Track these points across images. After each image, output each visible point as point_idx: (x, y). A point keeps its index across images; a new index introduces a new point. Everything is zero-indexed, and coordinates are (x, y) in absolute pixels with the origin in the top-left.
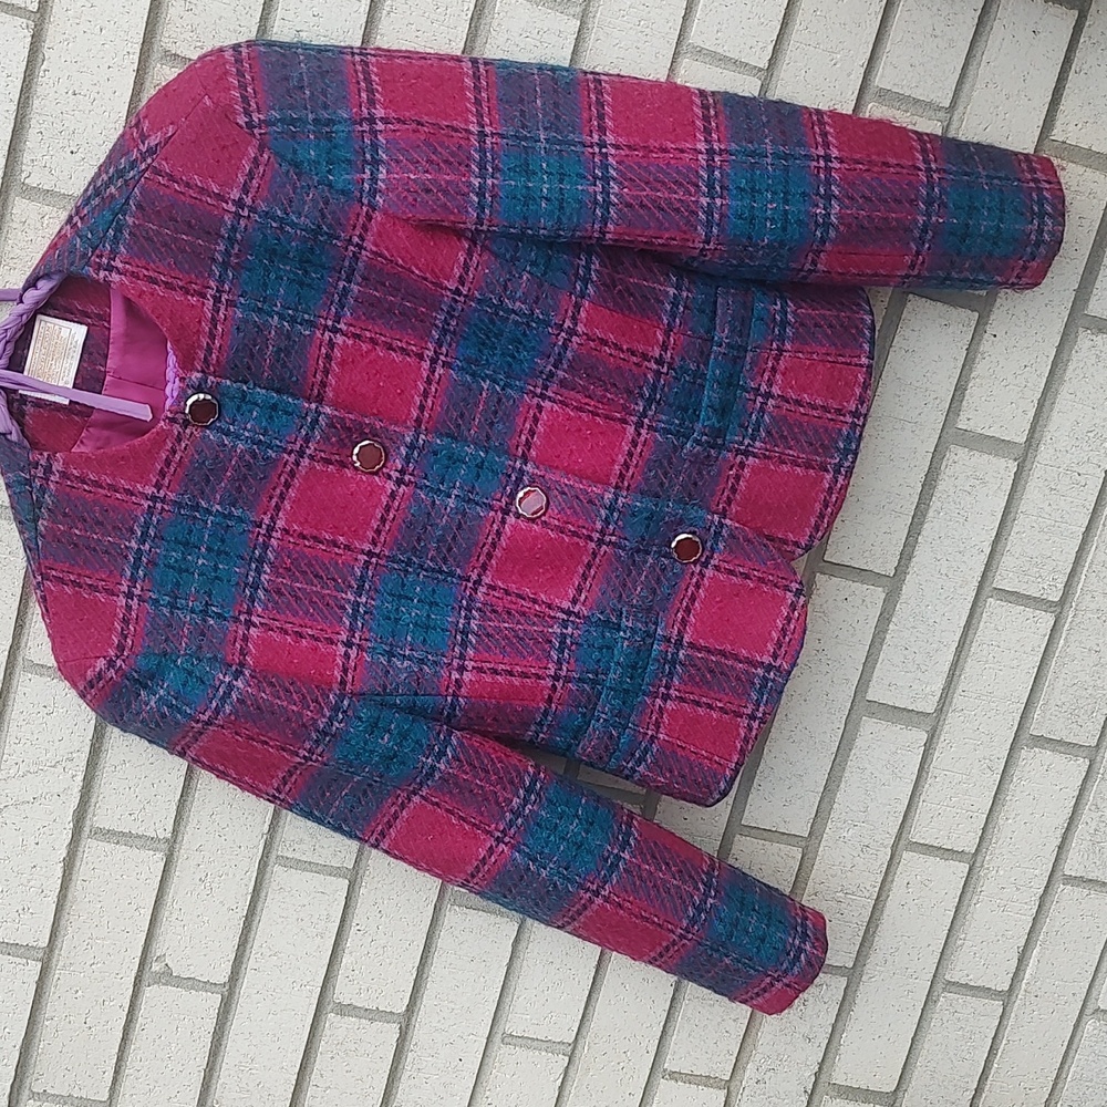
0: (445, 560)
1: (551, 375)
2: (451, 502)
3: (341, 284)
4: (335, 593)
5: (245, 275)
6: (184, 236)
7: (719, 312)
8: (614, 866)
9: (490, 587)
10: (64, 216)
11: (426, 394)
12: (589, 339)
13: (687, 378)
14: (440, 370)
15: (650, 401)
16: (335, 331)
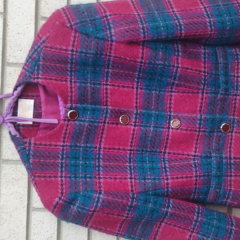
0: (153, 147)
1: (173, 83)
2: (152, 129)
3: (106, 70)
4: (123, 164)
5: (77, 73)
6: (58, 65)
7: (218, 54)
8: (231, 232)
9: (169, 153)
10: (21, 69)
11: (137, 99)
12: (183, 68)
13: (213, 76)
14: (139, 91)
15: (204, 84)
16: (107, 85)
